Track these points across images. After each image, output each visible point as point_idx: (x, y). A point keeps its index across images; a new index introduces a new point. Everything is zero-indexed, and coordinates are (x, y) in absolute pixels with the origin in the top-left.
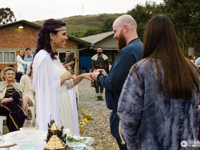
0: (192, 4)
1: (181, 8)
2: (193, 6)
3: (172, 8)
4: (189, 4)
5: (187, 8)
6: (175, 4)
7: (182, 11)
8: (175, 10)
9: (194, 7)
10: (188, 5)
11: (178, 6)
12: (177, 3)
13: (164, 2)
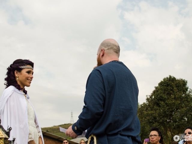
0: (174, 101)
1: (164, 106)
2: (174, 103)
3: (155, 106)
4: (171, 101)
5: (169, 105)
6: (157, 103)
7: (164, 109)
8: (158, 108)
9: (176, 104)
10: (170, 103)
11: (160, 104)
12: (160, 101)
13: (147, 101)
